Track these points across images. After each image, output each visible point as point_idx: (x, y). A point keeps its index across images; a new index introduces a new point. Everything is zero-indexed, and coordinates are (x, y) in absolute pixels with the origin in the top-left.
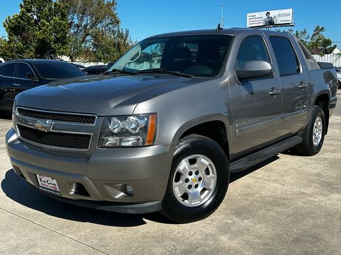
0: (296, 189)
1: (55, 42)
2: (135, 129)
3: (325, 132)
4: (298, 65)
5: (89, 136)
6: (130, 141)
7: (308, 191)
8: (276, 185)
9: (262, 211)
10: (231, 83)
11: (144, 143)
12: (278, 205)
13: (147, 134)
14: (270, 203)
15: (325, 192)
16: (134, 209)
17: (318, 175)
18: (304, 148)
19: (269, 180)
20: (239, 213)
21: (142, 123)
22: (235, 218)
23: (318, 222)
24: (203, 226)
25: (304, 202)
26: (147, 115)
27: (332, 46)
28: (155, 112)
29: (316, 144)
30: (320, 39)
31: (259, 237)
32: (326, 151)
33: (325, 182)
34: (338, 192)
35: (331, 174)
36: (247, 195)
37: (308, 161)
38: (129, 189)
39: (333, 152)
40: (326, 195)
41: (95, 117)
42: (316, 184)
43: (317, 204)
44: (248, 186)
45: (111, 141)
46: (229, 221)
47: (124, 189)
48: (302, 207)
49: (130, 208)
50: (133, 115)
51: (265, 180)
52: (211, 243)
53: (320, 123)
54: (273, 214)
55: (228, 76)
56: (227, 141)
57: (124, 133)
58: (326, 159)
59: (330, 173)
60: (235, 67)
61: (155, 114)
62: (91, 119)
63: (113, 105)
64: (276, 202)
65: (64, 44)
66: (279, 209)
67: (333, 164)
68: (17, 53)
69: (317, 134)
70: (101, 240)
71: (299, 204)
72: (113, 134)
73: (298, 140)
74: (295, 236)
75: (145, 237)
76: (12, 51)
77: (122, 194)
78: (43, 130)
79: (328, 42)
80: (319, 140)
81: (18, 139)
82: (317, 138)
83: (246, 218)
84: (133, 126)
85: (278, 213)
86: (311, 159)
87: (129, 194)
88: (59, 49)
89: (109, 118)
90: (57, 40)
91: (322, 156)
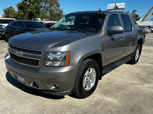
0: (129, 81)
1: (35, 13)
2: (60, 58)
3: (140, 54)
5: (39, 60)
6: (58, 64)
7: (134, 82)
8: (120, 79)
9: (115, 93)
10: (105, 35)
11: (64, 65)
12: (122, 89)
13: (66, 59)
14: (118, 88)
15: (141, 83)
16: (59, 94)
17: (138, 74)
18: (132, 61)
19: (117, 76)
20: (106, 93)
21: (63, 55)
22: (103, 96)
23: (140, 99)
24: (89, 100)
25: (133, 88)
26: (66, 52)
28: (70, 50)
29: (136, 59)
31: (114, 107)
32: (140, 62)
33: (141, 78)
34: (147, 83)
35: (143, 73)
36: (109, 83)
37: (133, 67)
38: (57, 86)
39: (143, 63)
40: (142, 85)
41: (41, 52)
42: (137, 79)
43: (138, 89)
44: (109, 79)
45: (48, 64)
46: (101, 98)
47: (55, 85)
48: (132, 91)
49: (57, 93)
50: (59, 52)
51: (116, 76)
52: (93, 110)
53: (138, 51)
54: (120, 94)
55: (103, 32)
56: (102, 62)
57: (55, 60)
58: (140, 66)
59: (142, 73)
61: (70, 51)
62: (40, 53)
63: (50, 46)
64: (121, 88)
65: (39, 14)
66: (123, 92)
67: (144, 68)
69: (137, 55)
70: (43, 106)
71: (131, 89)
72: (49, 60)
73: (130, 59)
74: (131, 107)
76: (19, 16)
78: (18, 56)
79: (137, 16)
80: (137, 58)
81: (9, 58)
82: (137, 57)
83: (108, 96)
84: (59, 57)
85: (122, 94)
87: (57, 88)
88: (37, 16)
89: (48, 53)
91: (138, 64)
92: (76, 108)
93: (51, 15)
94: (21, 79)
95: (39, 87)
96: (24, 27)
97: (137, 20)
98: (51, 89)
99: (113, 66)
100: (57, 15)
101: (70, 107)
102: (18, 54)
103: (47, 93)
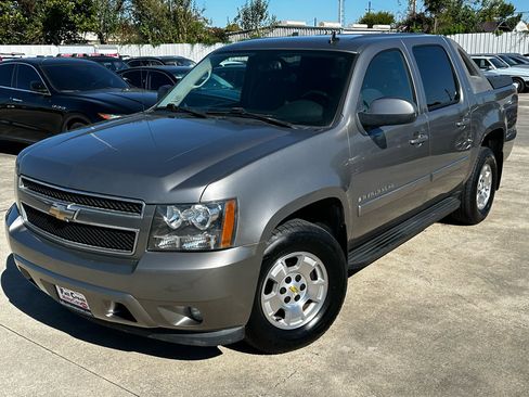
0: (448, 289)
1: (74, 12)
2: (203, 223)
3: (495, 185)
4: (458, 90)
5: (134, 233)
6: (196, 242)
7: (465, 291)
8: (417, 281)
9: (395, 331)
11: (217, 244)
12: (420, 319)
13: (224, 225)
14: (407, 315)
15: (491, 293)
16: (202, 339)
17: (482, 261)
18: (464, 212)
19: (407, 271)
20: (361, 334)
21: (214, 214)
22: (354, 343)
23: (479, 350)
24: (307, 359)
25: (458, 313)
26: (222, 202)
27: (515, 15)
28: (234, 196)
29: (480, 206)
30: (496, 4)
31: (389, 378)
32: (497, 215)
33: (492, 275)
34: (511, 294)
35: (503, 259)
36: (374, 300)
37: (469, 235)
38: (196, 313)
39: (508, 216)
40: (491, 300)
41: (141, 205)
42: (477, 279)
43: (477, 316)
44: (376, 284)
45: (165, 242)
46: (346, 349)
47: (189, 313)
48: (456, 323)
49: (197, 339)
50: (200, 203)
51: (402, 271)
52: (318, 388)
53: (488, 174)
54: (412, 334)
56: (345, 226)
57: (187, 229)
58: (495, 231)
59: (499, 257)
60: (358, 108)
61: (235, 199)
62: (137, 208)
63: (170, 184)
64: (418, 313)
65: (88, 14)
66: (422, 327)
67: (508, 239)
68: (14, 29)
69: (484, 189)
70: (154, 384)
71: (452, 315)
72: (170, 231)
73: (454, 204)
74: (444, 375)
75: (220, 378)
76: (6, 28)
77: (186, 319)
78: (62, 218)
79: (508, 9)
80: (487, 199)
81: (25, 225)
82: (481, 197)
83: (371, 343)
84: (200, 219)
85: (420, 333)
86: (472, 231)
87: (197, 320)
88: (81, 23)
89: (164, 206)
90: (78, 9)
91: (490, 225)
92: (261, 384)
93: (139, 17)
94: (73, 297)
95: (136, 321)
96: (43, 87)
97: (507, 30)
98: (178, 324)
99: (387, 238)
100: (168, 16)
101: (242, 381)
102: (61, 213)
103: (163, 338)
